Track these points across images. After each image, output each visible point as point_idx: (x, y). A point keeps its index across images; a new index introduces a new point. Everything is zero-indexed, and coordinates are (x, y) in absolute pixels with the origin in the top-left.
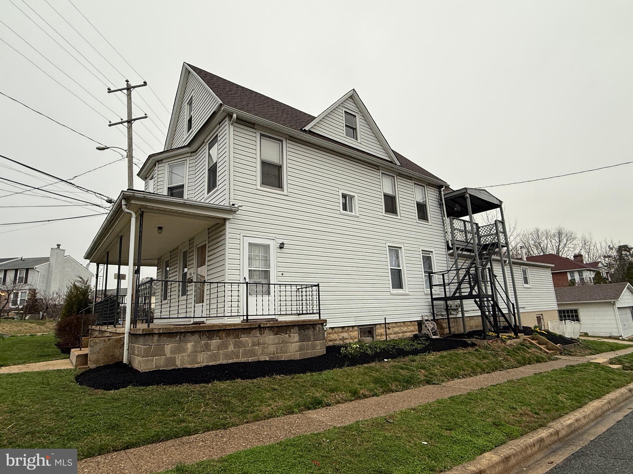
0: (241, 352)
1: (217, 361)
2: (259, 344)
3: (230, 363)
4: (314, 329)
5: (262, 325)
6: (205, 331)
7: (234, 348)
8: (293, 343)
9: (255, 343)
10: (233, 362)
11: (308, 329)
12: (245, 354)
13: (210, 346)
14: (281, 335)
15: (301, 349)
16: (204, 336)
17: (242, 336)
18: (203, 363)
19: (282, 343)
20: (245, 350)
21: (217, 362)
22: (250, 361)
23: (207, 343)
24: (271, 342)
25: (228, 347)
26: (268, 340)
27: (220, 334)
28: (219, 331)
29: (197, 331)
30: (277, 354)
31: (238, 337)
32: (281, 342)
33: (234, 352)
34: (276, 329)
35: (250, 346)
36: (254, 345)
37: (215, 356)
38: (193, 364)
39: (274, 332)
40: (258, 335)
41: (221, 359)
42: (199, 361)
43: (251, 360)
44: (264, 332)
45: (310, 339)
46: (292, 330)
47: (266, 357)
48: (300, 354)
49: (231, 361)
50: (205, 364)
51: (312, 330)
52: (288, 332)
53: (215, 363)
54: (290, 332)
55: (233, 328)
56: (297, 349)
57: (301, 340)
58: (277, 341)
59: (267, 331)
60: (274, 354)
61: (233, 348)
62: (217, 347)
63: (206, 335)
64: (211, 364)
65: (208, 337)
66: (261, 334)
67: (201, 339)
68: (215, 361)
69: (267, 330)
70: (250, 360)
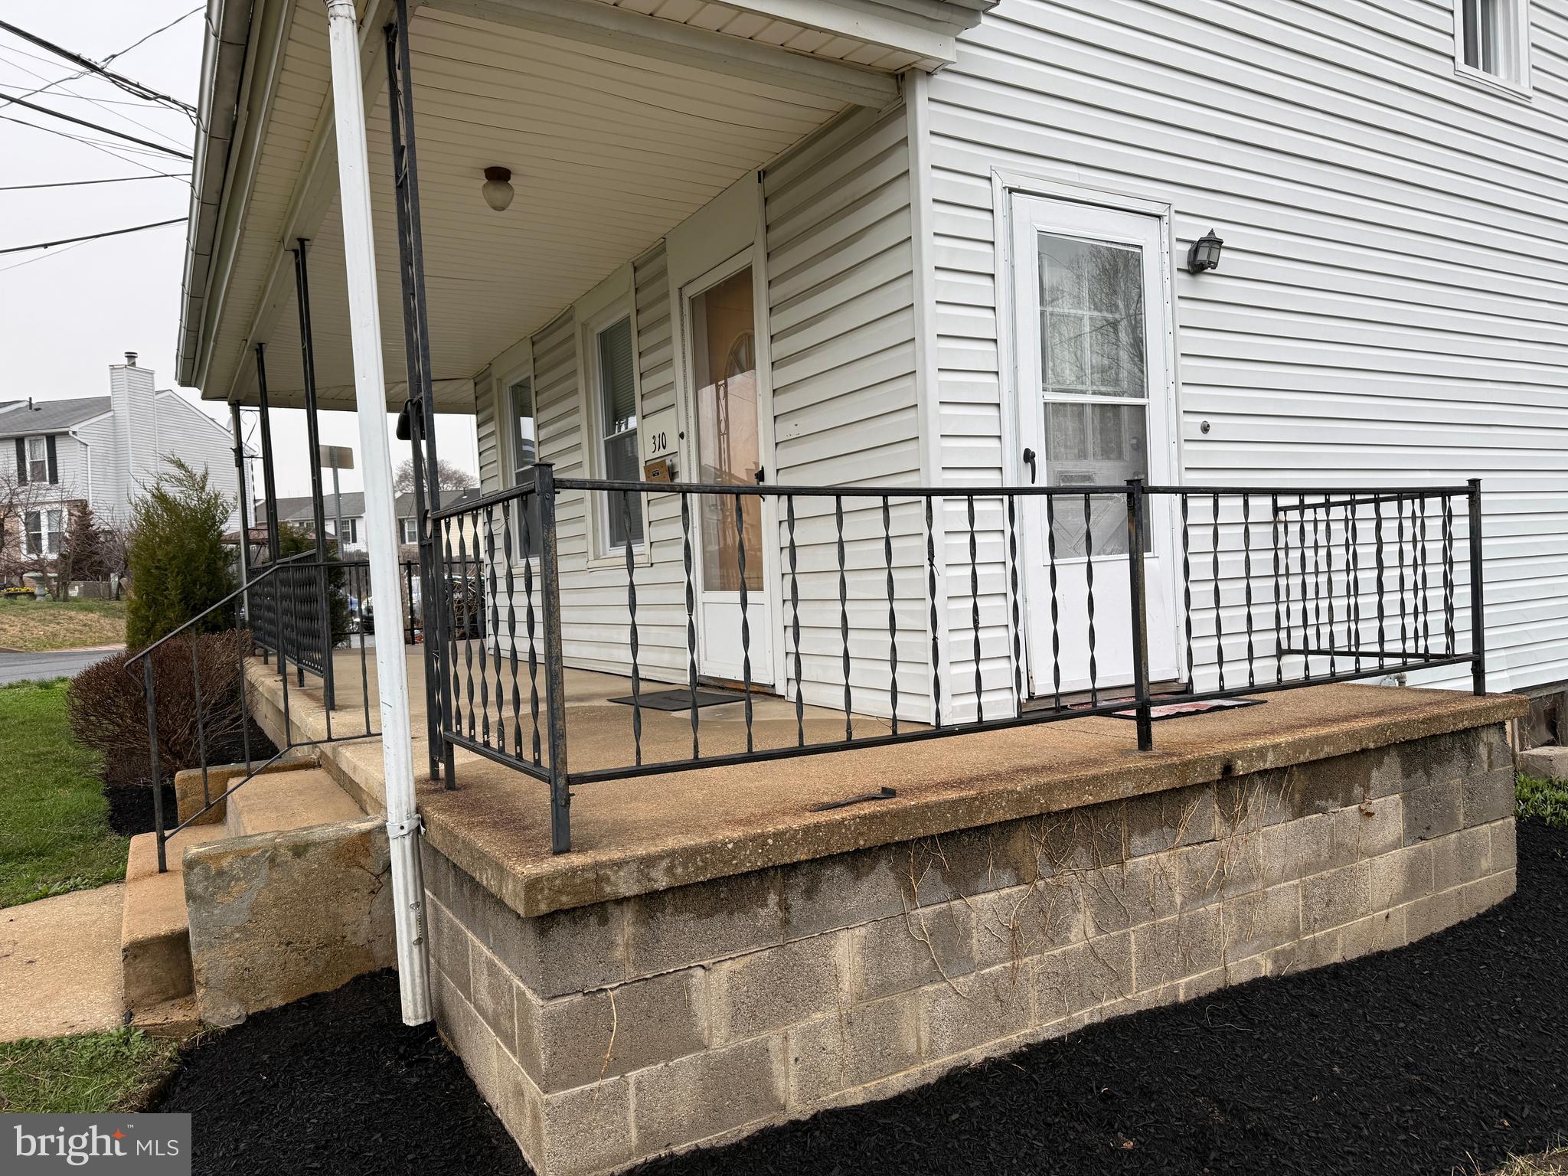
0: (1133, 948)
1: (1012, 1030)
2: (1222, 882)
3: (1080, 1026)
4: (1469, 754)
5: (1240, 767)
6: (933, 837)
7: (1099, 930)
8: (1380, 853)
9: (1205, 879)
10: (1096, 1019)
11: (1443, 758)
12: (1153, 955)
13: (968, 935)
14: (1324, 811)
15: (1416, 878)
16: (928, 871)
17: (1137, 841)
18: (932, 1054)
19: (1332, 861)
20: (1155, 931)
21: (1014, 1037)
22: (1182, 998)
23: (949, 915)
24: (1278, 864)
25: (1068, 928)
26: (1268, 851)
27: (1018, 843)
28: (1007, 827)
29: (886, 846)
30: (1309, 929)
31: (1112, 851)
32: (1325, 854)
33: (1100, 952)
34: (1300, 781)
35: (1178, 900)
36: (1199, 894)
37: (998, 998)
38: (877, 1071)
39: (1292, 795)
40: (1217, 827)
41: (1035, 1008)
42: (911, 1047)
43: (1188, 986)
44: (1246, 801)
45: (1453, 818)
46: (1375, 774)
47: (1257, 956)
48: (1412, 913)
49: (1085, 1016)
50: (947, 1060)
51: (1459, 761)
52: (1358, 790)
53: (1003, 1046)
54: (1367, 789)
55: (1089, 799)
56: (1398, 882)
57: (1418, 828)
58: (1305, 853)
59: (1258, 798)
60: (1295, 934)
61: (1091, 931)
62: (1005, 938)
63: (939, 866)
64: (977, 1054)
65: (950, 878)
66: (1230, 819)
67: (910, 892)
68: (1003, 1030)
69: (1259, 788)
70: (1185, 986)
